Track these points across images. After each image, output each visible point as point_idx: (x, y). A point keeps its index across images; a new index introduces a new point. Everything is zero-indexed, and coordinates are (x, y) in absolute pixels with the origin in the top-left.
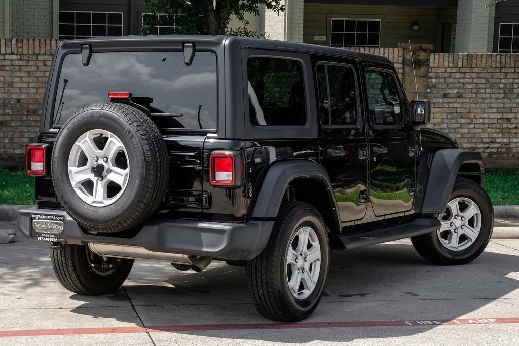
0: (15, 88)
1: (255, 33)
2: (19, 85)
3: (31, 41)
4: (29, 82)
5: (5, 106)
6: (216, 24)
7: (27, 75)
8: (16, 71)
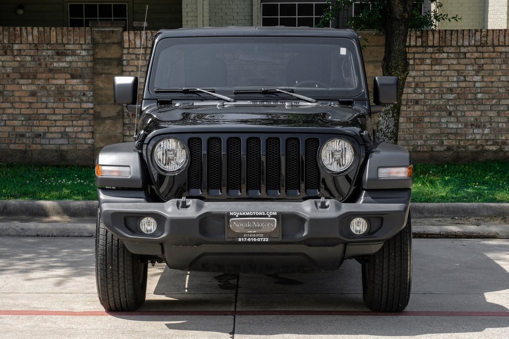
1: (445, 16)
6: (401, 8)
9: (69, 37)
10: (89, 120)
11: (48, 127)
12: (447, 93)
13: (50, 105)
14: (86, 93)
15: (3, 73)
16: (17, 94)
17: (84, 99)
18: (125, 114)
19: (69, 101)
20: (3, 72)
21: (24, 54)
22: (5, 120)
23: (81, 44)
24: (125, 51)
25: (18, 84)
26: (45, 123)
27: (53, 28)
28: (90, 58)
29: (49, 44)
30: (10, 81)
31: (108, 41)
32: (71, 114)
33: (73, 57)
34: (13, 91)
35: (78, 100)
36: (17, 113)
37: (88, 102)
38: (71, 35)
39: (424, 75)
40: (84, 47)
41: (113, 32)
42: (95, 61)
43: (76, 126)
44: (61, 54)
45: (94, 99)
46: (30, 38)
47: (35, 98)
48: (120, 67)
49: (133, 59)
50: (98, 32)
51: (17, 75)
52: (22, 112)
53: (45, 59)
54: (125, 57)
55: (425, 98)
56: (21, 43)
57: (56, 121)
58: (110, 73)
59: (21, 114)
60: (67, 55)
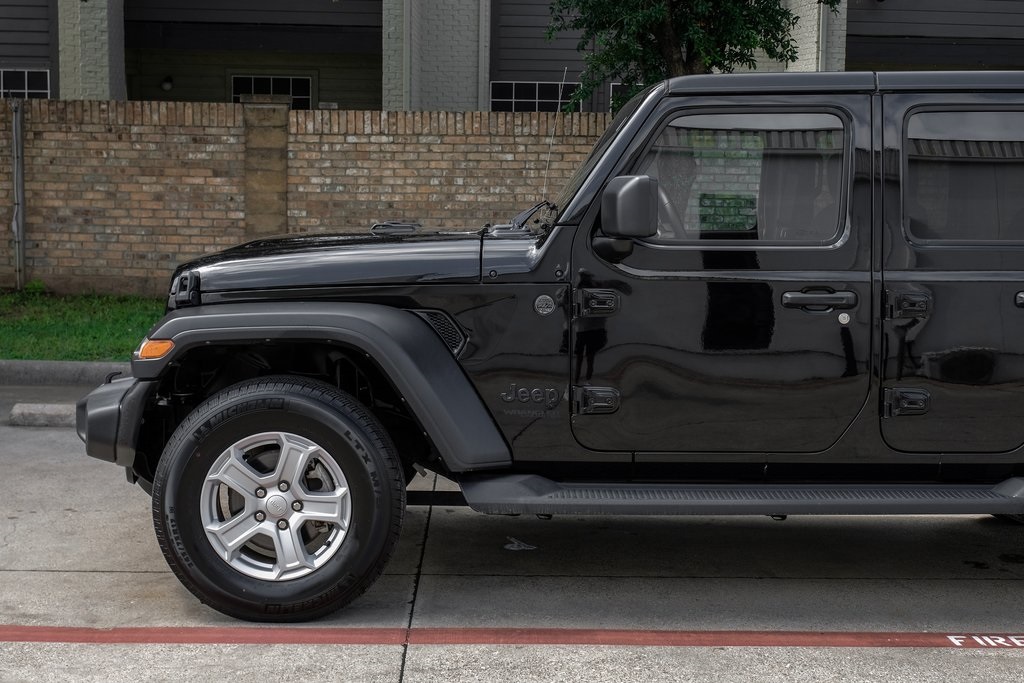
0: (386, 185)
2: (391, 182)
3: (410, 115)
4: (405, 177)
5: (370, 213)
7: (402, 166)
8: (387, 161)
9: (212, 117)
10: (239, 237)
11: (180, 245)
12: (745, 207)
13: (182, 214)
14: (235, 197)
15: (116, 167)
16: (135, 197)
17: (232, 205)
18: (291, 228)
19: (210, 209)
20: (116, 165)
21: (147, 140)
22: (118, 235)
23: (229, 128)
24: (292, 139)
25: (137, 182)
26: (175, 239)
27: (189, 104)
28: (242, 148)
29: (182, 126)
30: (125, 178)
31: (266, 124)
32: (213, 226)
33: (217, 146)
34: (130, 193)
35: (222, 207)
36: (135, 224)
37: (237, 210)
38: (213, 114)
39: (714, 181)
40: (233, 131)
41: (274, 110)
42: (248, 151)
43: (219, 245)
44: (199, 141)
45: (246, 205)
46: (155, 117)
47: (161, 203)
48: (284, 161)
49: (303, 150)
50: (252, 110)
51: (136, 170)
52: (142, 224)
53: (176, 147)
54: (291, 147)
55: (715, 214)
56: (142, 125)
57: (190, 236)
58: (269, 170)
59: (140, 226)
60: (208, 143)
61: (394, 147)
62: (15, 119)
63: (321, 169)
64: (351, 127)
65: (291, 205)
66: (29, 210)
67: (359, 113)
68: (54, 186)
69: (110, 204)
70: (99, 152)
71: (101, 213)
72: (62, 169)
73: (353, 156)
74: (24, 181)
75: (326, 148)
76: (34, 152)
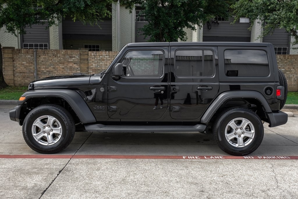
9: (73, 53)
13: (68, 72)
14: (78, 68)
16: (59, 68)
17: (78, 70)
19: (73, 71)
20: (55, 62)
21: (61, 57)
24: (89, 57)
25: (59, 65)
27: (69, 50)
28: (79, 59)
29: (68, 54)
30: (57, 65)
31: (84, 54)
34: (58, 67)
37: (78, 71)
40: (78, 55)
41: (85, 51)
42: (81, 59)
44: (71, 57)
45: (80, 70)
46: (62, 53)
48: (88, 61)
49: (91, 59)
50: (81, 51)
51: (59, 63)
53: (67, 59)
56: (60, 54)
58: (85, 63)
59: (60, 74)
60: (73, 58)
61: (109, 58)
62: (35, 53)
63: (95, 63)
64: (101, 54)
65: (89, 70)
66: (37, 71)
67: (102, 52)
68: (43, 66)
69: (54, 70)
70: (51, 60)
71: (52, 71)
72: (44, 63)
73: (101, 60)
74: (37, 65)
75: (96, 58)
76: (39, 59)
